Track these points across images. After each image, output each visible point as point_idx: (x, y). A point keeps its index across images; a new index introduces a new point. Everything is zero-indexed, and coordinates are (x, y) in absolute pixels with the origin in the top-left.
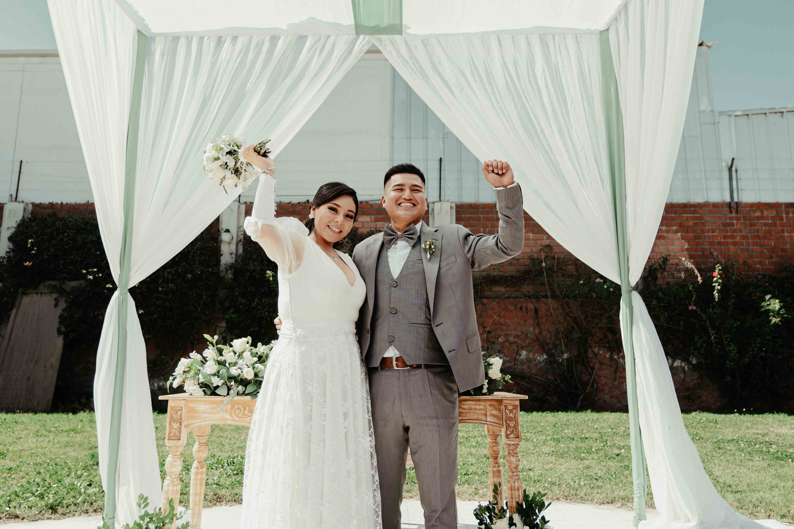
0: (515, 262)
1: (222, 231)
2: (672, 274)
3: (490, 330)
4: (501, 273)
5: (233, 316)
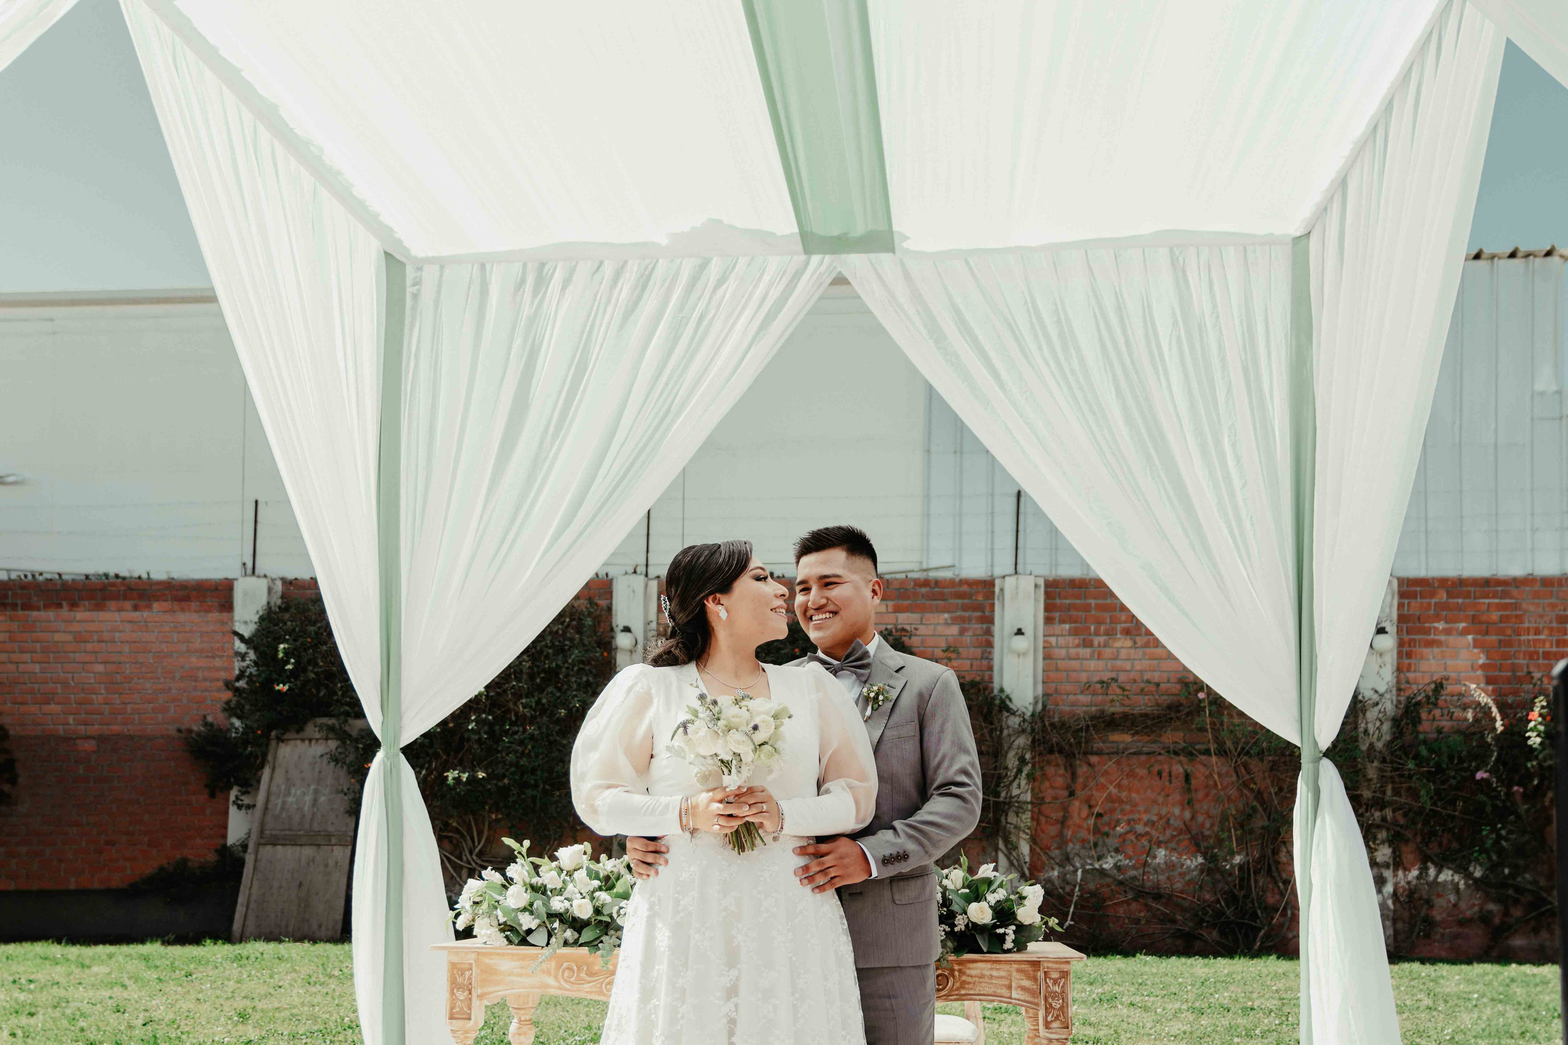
0: (1152, 688)
1: (618, 630)
2: (1449, 712)
3: (1100, 811)
4: (1127, 709)
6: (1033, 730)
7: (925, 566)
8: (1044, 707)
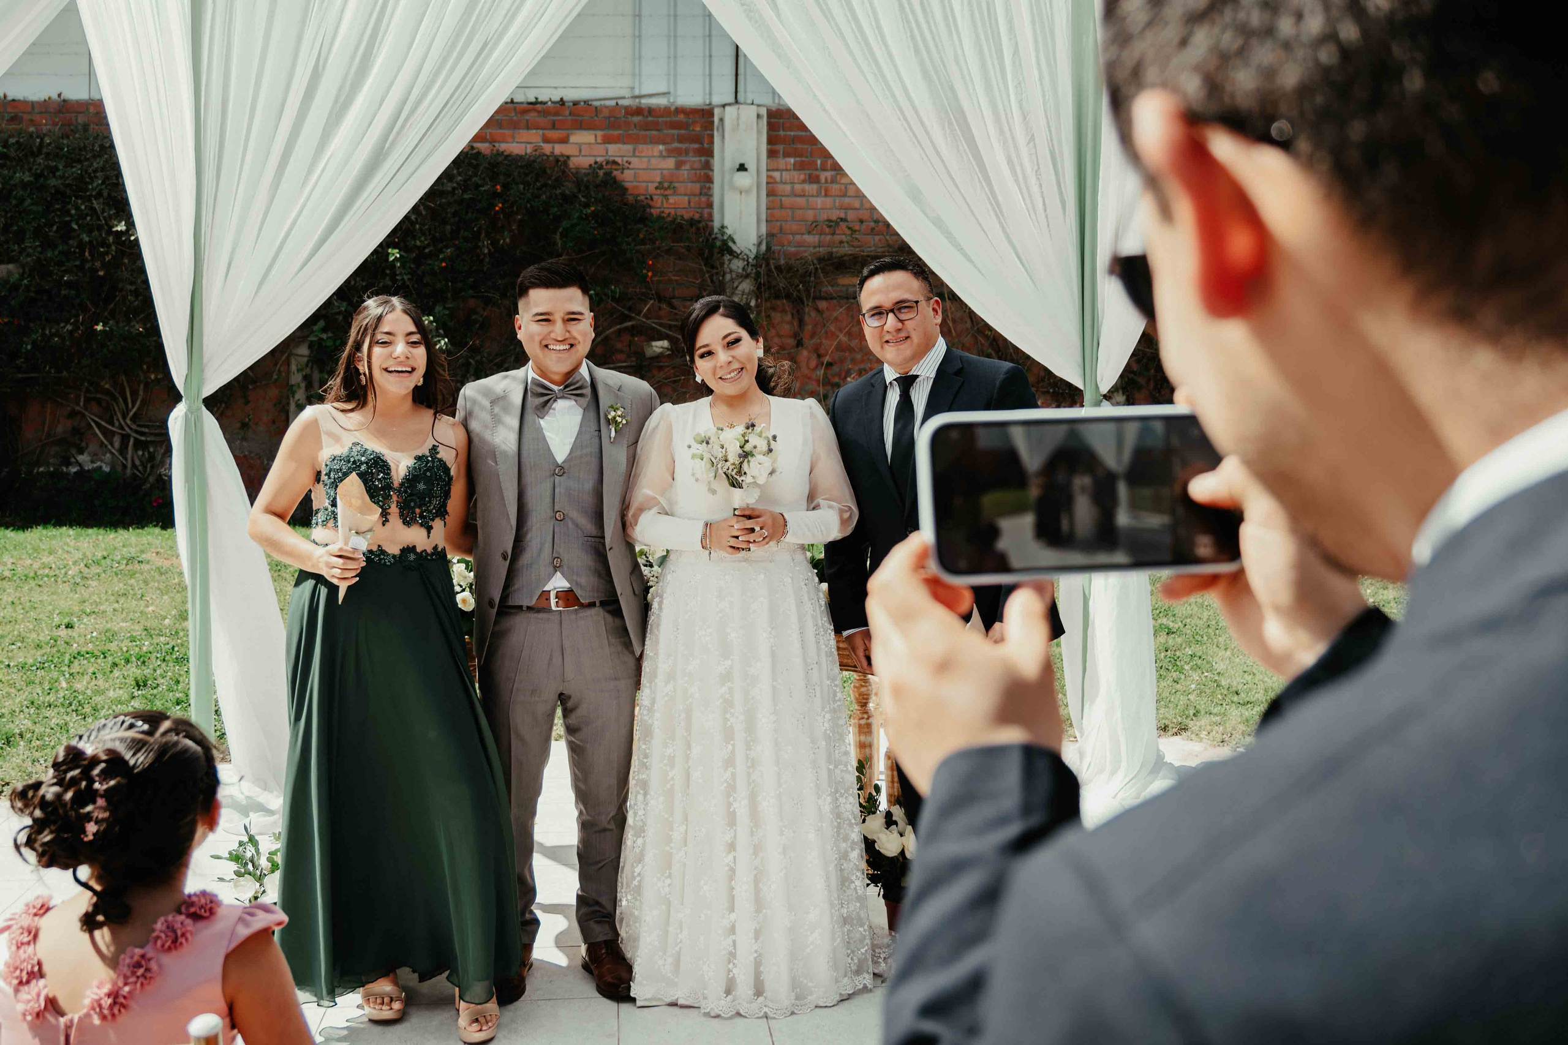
0: (882, 228)
3: (830, 360)
4: (856, 251)
5: (324, 336)
6: (758, 274)
7: (637, 93)
8: (768, 248)
